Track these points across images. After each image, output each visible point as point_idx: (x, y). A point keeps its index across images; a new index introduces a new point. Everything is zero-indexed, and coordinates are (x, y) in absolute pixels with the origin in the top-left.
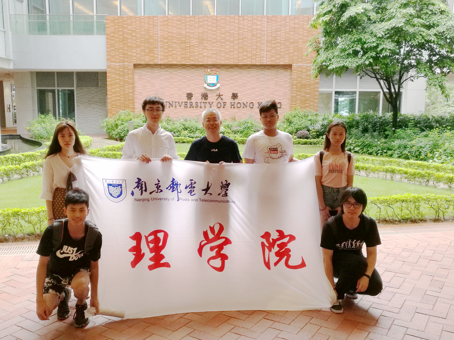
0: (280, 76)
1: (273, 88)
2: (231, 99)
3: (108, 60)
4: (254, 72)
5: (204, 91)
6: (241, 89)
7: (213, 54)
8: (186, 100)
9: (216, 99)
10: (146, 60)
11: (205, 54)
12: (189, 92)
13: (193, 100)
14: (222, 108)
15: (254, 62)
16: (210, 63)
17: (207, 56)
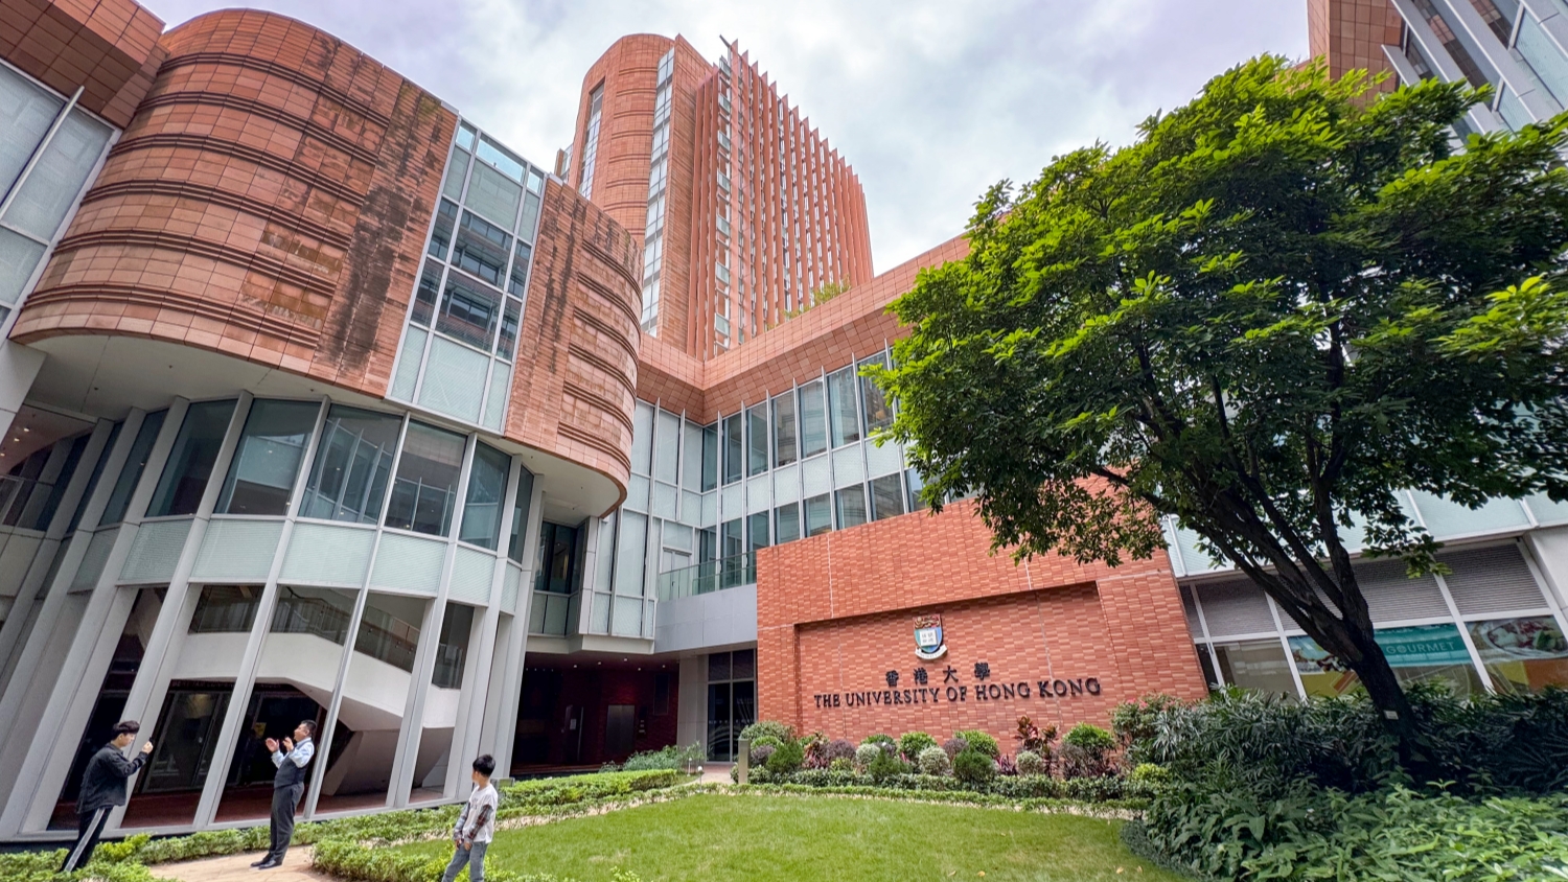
0: (1076, 611)
1: (1068, 644)
2: (974, 679)
3: (759, 622)
4: (1013, 612)
5: (917, 665)
6: (993, 654)
7: (922, 584)
8: (887, 688)
9: (945, 681)
10: (813, 614)
11: (907, 587)
12: (891, 669)
13: (900, 687)
14: (959, 702)
15: (1005, 589)
16: (918, 603)
17: (912, 591)
